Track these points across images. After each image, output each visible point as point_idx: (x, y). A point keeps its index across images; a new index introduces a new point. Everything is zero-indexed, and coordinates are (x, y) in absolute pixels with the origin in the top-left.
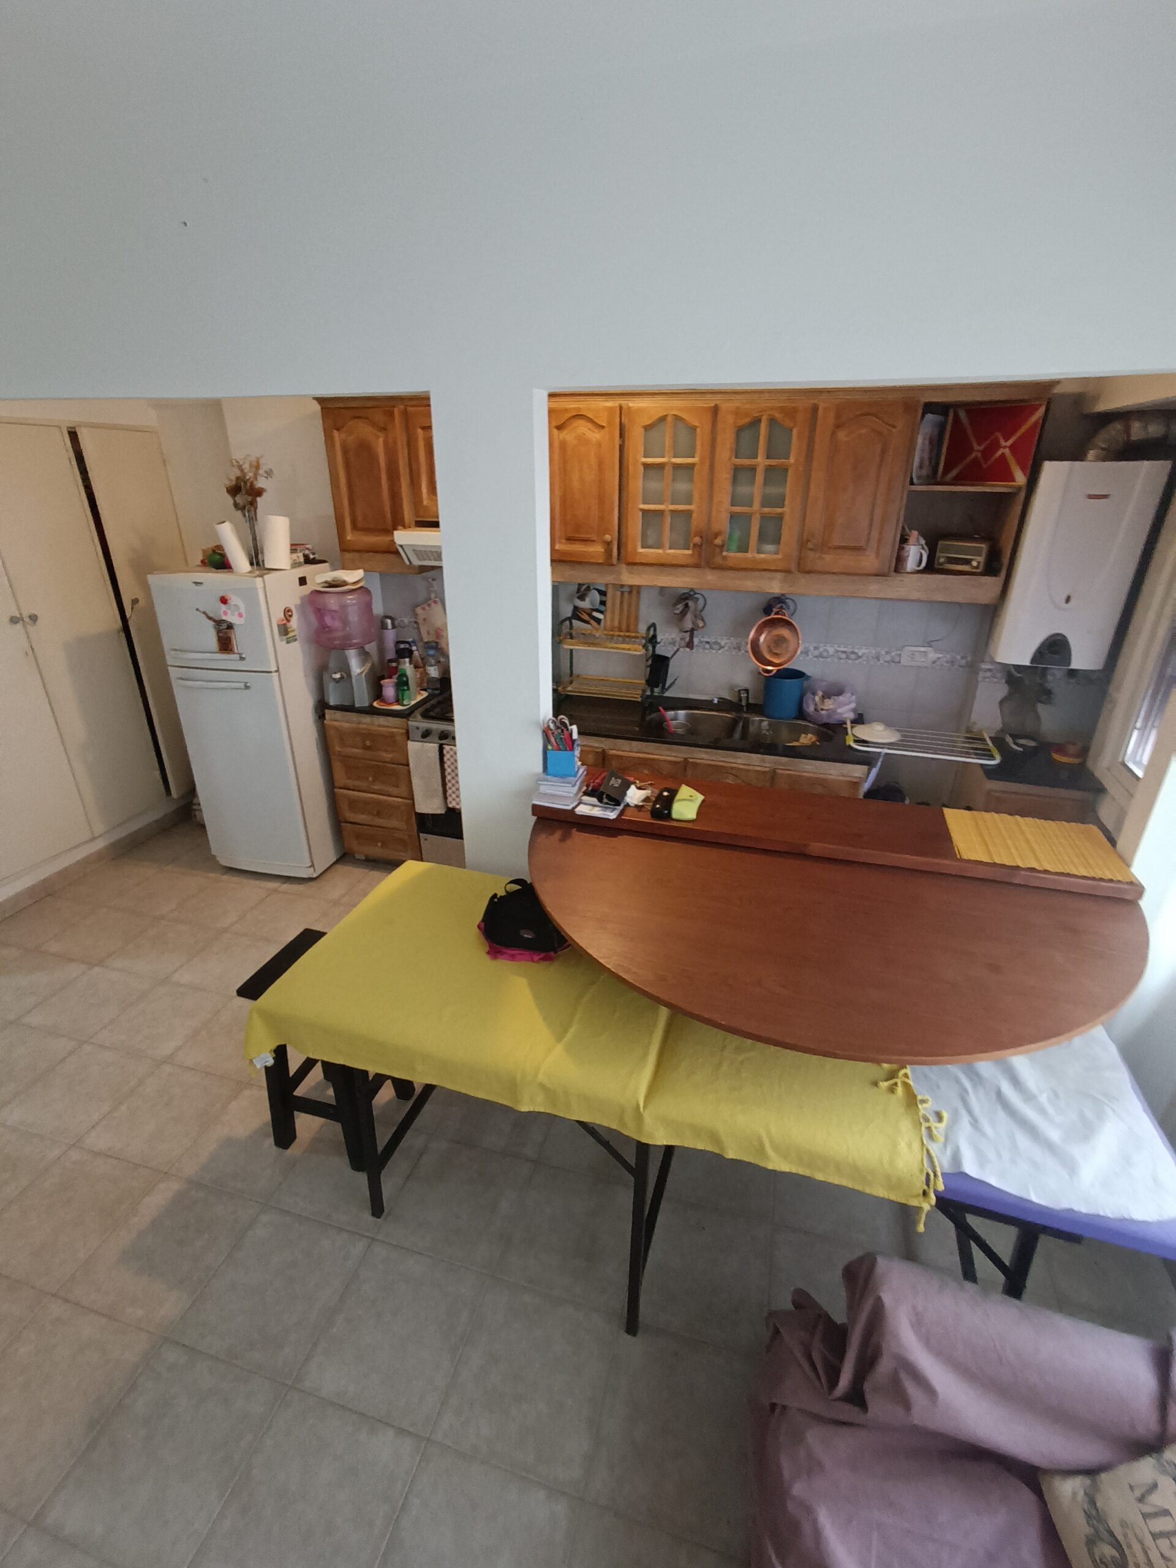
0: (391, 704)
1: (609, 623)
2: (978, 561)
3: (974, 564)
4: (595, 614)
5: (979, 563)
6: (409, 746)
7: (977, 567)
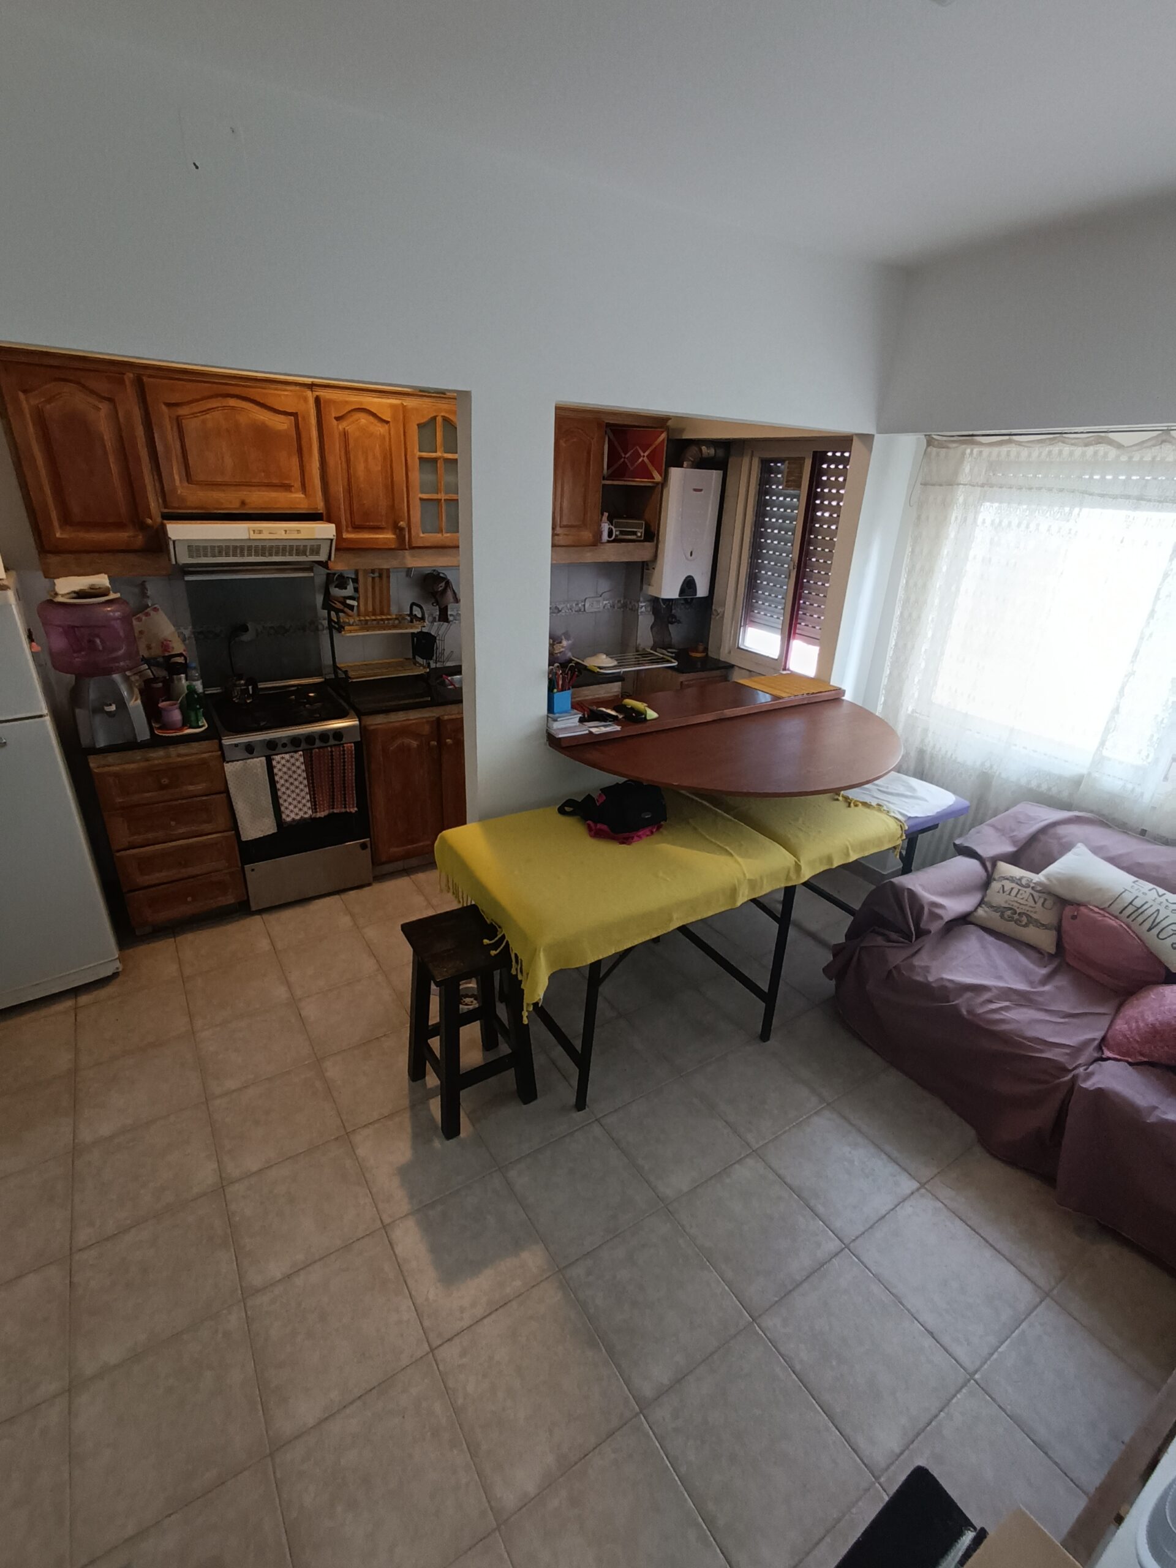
0: (181, 729)
1: (362, 608)
2: (640, 533)
3: (639, 534)
4: (349, 602)
5: (641, 533)
6: (226, 768)
7: (641, 536)
